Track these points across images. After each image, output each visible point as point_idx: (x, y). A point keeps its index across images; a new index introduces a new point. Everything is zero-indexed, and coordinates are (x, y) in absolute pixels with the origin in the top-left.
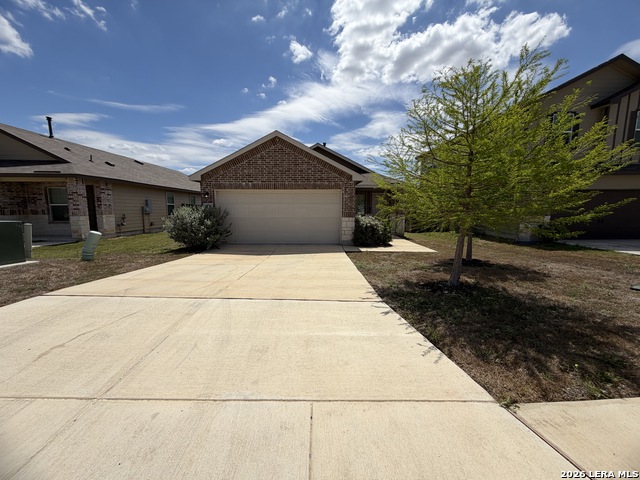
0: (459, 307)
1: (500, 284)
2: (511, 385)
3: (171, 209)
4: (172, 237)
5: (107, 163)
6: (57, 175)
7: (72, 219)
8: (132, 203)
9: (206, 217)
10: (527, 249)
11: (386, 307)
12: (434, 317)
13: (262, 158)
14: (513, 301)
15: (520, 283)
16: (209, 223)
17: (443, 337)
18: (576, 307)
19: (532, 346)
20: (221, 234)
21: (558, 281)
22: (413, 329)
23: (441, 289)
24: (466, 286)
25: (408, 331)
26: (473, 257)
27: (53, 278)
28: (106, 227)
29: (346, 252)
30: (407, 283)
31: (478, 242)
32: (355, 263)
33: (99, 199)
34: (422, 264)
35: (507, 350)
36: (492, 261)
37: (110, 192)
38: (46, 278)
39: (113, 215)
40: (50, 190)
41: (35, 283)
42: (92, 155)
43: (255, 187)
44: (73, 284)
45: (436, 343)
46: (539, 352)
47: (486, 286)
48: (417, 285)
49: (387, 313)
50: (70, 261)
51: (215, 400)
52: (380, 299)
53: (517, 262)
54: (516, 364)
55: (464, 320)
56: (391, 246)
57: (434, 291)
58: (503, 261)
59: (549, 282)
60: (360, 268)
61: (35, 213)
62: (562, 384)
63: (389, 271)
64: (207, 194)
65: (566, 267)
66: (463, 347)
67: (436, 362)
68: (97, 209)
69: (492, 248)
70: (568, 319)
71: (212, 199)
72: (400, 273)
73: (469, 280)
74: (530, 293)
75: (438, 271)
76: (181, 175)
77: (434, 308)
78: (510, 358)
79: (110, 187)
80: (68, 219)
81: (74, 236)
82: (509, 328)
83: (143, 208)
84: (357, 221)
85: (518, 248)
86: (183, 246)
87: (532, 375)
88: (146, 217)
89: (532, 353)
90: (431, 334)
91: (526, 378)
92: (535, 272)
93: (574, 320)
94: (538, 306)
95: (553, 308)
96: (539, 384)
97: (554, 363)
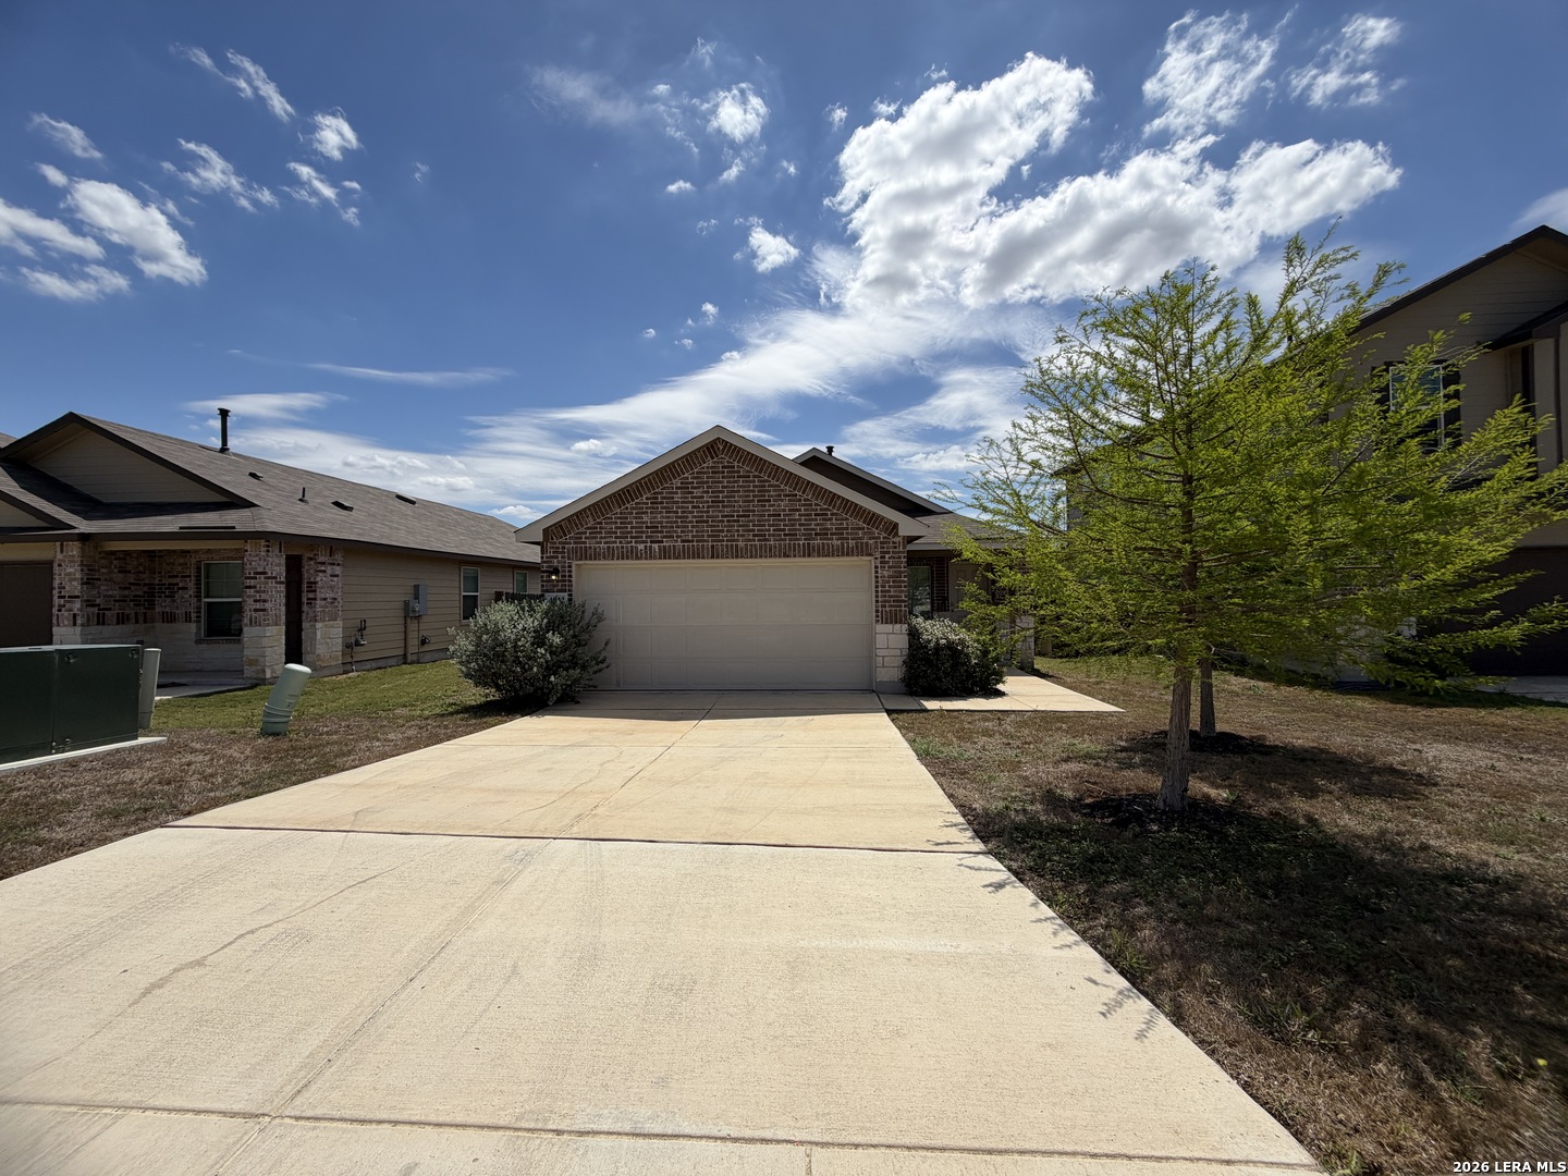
0: (1192, 870)
1: (1300, 806)
2: (1357, 1117)
3: (470, 607)
4: (468, 676)
5: (337, 504)
6: (228, 534)
7: (249, 632)
8: (383, 593)
9: (551, 627)
10: (1362, 703)
11: (996, 870)
12: (1126, 900)
13: (684, 487)
14: (1337, 856)
15: (1354, 802)
16: (557, 640)
17: (1155, 959)
18: (1521, 877)
19: (1407, 994)
20: (584, 668)
21: (1458, 795)
22: (1070, 936)
23: (1138, 817)
24: (1206, 811)
25: (1059, 941)
26: (1220, 727)
27: (194, 783)
28: (321, 650)
29: (889, 712)
30: (1051, 799)
31: (1229, 683)
32: (911, 742)
33: (312, 586)
34: (1085, 745)
35: (1337, 1004)
36: (1273, 738)
37: (338, 570)
38: (177, 781)
39: (340, 623)
40: (208, 566)
41: (152, 795)
42: (306, 485)
43: (666, 554)
44: (236, 798)
45: (1137, 978)
46: (1428, 1012)
47: (1263, 808)
48: (1076, 805)
49: (999, 886)
50: (235, 737)
51: (559, 1132)
52: (979, 846)
53: (1340, 741)
54: (1366, 1049)
55: (1209, 910)
56: (1001, 694)
57: (1122, 824)
58: (1300, 739)
59: (1436, 800)
60: (925, 756)
61: (170, 618)
62: (1509, 1119)
63: (1002, 765)
64: (556, 572)
65: (1477, 757)
66: (1211, 992)
67: (1141, 1035)
68: (305, 608)
69: (1269, 699)
70: (1502, 912)
71: (566, 584)
72: (1028, 771)
73: (1213, 792)
74: (1383, 832)
75: (1131, 766)
76: (495, 523)
77: (1127, 873)
78: (1348, 1030)
79: (338, 557)
80: (240, 632)
81: (249, 672)
82: (1336, 940)
83: (406, 604)
84: (914, 634)
85: (1338, 700)
86: (493, 694)
87: (1417, 1083)
88: (413, 626)
89: (1410, 1017)
90: (1120, 952)
91: (1400, 1093)
92: (1392, 770)
93: (1519, 915)
94: (1412, 873)
95: (1455, 878)
96: (1441, 1116)
97: (1479, 1050)
